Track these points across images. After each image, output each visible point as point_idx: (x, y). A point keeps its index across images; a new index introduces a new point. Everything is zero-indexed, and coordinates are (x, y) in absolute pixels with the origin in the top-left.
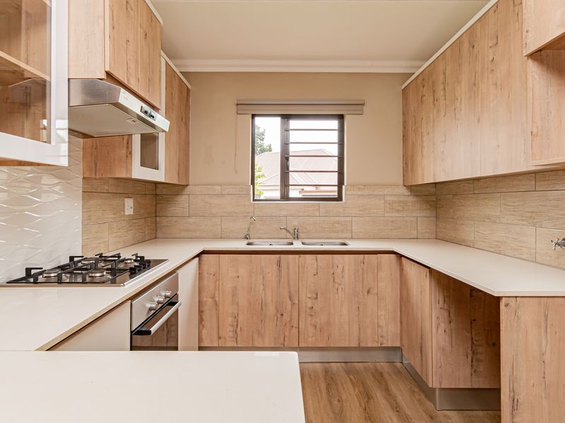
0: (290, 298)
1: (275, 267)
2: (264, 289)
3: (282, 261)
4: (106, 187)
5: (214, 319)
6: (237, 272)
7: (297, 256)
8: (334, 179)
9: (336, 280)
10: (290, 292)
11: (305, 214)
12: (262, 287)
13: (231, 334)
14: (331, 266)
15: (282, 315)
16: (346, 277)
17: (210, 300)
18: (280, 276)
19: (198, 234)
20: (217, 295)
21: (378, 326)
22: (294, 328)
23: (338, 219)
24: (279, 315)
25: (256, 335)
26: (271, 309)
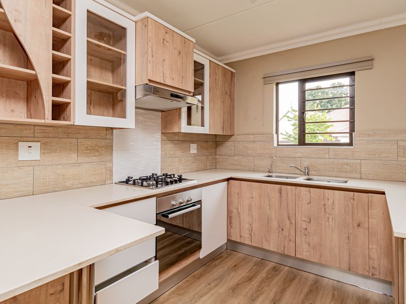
0: (289, 218)
1: (278, 194)
2: (269, 209)
3: (283, 190)
4: (177, 138)
5: (238, 223)
6: (252, 194)
7: (294, 187)
8: (346, 127)
9: (327, 210)
10: (288, 214)
11: (317, 156)
12: (268, 207)
13: (248, 236)
14: (322, 198)
15: (283, 230)
16: (337, 208)
17: (235, 210)
18: (281, 201)
19: (240, 167)
20: (239, 208)
21: (369, 258)
22: (291, 242)
23: (346, 161)
24: (280, 230)
25: (264, 240)
26: (275, 224)
